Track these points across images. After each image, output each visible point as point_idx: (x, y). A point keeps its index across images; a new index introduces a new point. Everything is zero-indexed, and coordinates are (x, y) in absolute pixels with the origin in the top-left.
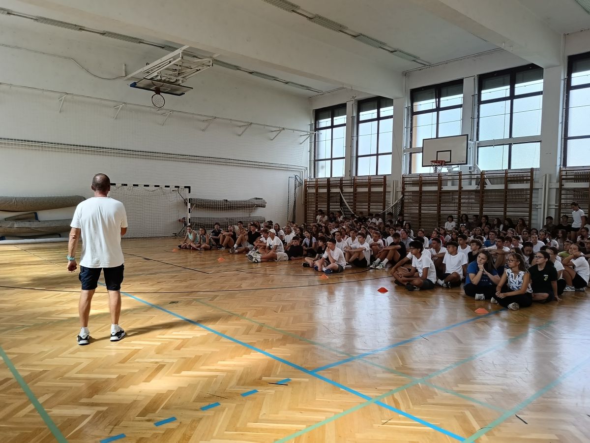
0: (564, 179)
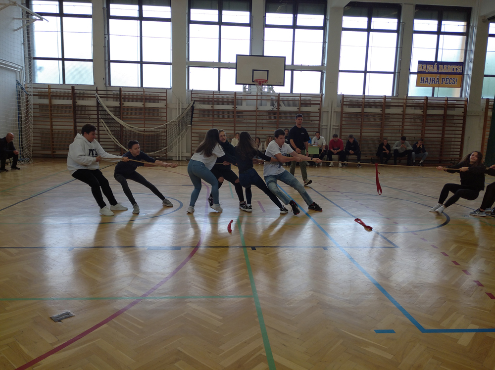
0: (345, 105)
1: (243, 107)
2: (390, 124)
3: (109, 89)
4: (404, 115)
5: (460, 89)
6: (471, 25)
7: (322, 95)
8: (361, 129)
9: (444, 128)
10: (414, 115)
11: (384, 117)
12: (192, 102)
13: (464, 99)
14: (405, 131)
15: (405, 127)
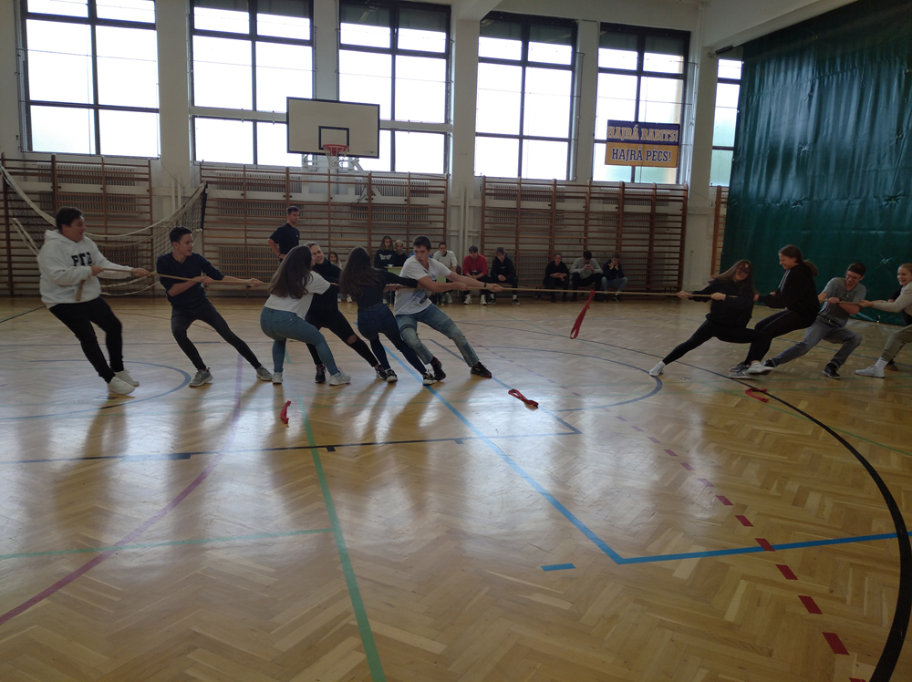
0: (487, 194)
1: (304, 195)
2: (565, 229)
3: (29, 157)
4: (587, 212)
5: (675, 170)
6: (691, 61)
7: (448, 176)
8: (517, 238)
9: (651, 236)
10: (603, 213)
11: (554, 216)
12: (203, 185)
13: (682, 187)
14: (590, 241)
15: (590, 235)
